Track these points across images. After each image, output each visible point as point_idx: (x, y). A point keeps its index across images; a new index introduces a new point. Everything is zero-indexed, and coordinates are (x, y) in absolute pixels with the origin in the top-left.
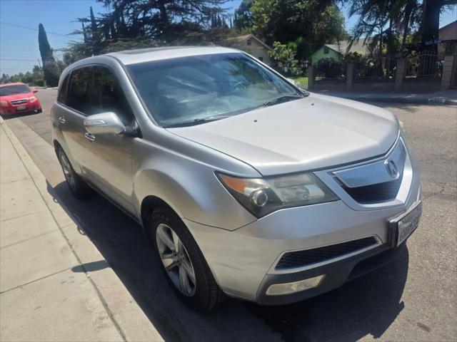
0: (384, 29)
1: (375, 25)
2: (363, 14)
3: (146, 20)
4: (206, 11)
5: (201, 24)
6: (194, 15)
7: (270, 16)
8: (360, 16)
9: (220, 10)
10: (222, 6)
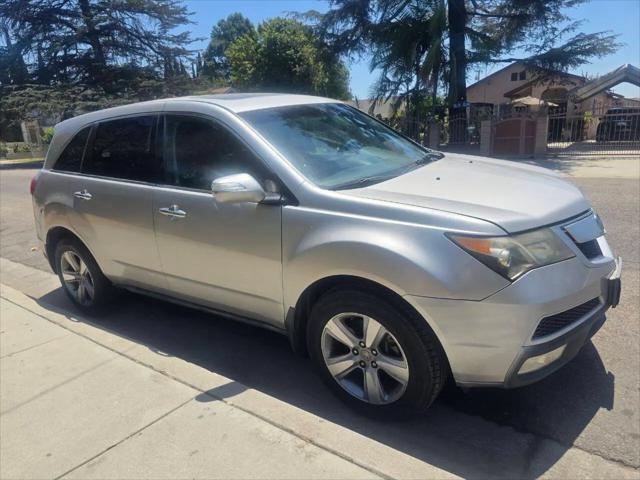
0: (410, 88)
1: (400, 82)
2: (386, 68)
3: (68, 60)
4: (165, 52)
5: (157, 69)
6: (144, 56)
7: (254, 65)
8: (382, 70)
9: (184, 52)
10: (188, 47)
